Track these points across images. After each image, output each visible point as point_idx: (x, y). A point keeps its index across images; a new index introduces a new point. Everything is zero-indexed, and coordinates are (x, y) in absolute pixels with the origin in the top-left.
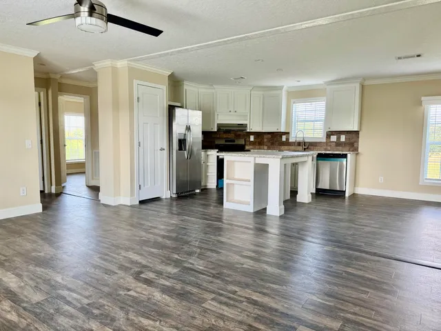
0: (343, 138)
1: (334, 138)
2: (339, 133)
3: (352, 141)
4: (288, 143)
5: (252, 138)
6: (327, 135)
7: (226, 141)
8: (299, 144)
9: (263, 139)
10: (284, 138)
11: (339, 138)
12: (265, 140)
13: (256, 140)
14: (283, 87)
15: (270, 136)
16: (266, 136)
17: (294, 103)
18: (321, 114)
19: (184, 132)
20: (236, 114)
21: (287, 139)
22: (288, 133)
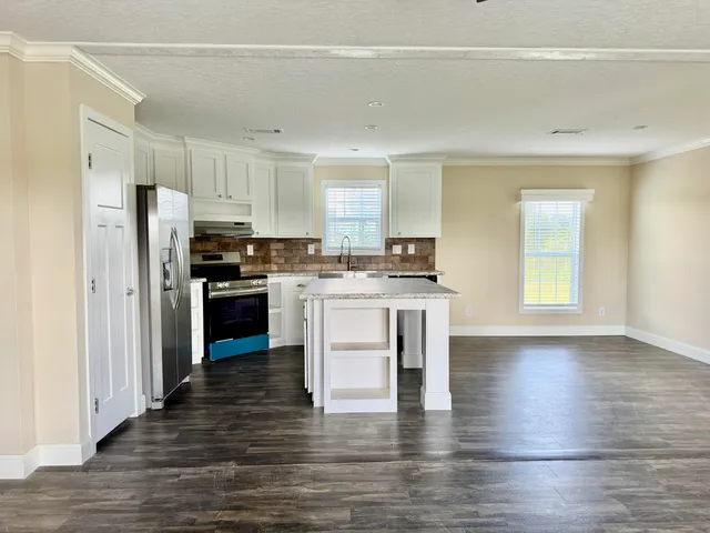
0: (411, 249)
1: (397, 250)
2: (405, 241)
3: (425, 253)
4: (318, 258)
5: (250, 250)
6: (387, 244)
7: (205, 258)
8: (339, 259)
9: (269, 250)
10: (311, 249)
11: (405, 249)
12: (274, 253)
13: (259, 255)
14: (314, 156)
15: (281, 246)
16: (273, 246)
17: (326, 187)
18: (375, 210)
19: (168, 246)
20: (230, 201)
21: (318, 251)
22: (319, 241)
